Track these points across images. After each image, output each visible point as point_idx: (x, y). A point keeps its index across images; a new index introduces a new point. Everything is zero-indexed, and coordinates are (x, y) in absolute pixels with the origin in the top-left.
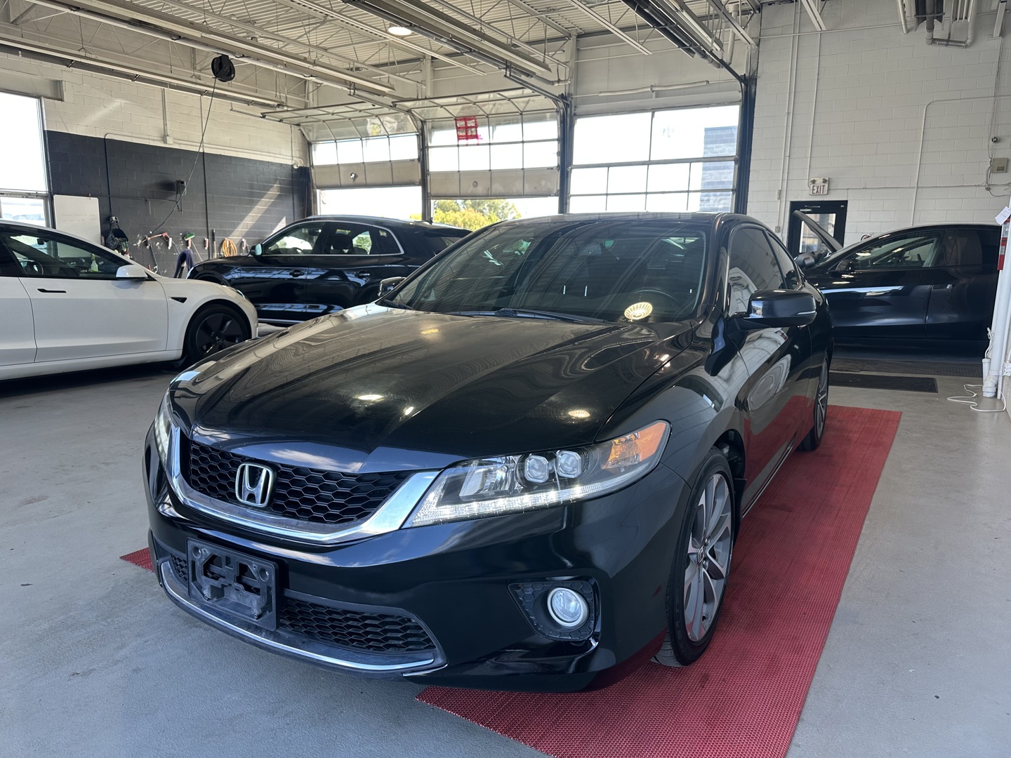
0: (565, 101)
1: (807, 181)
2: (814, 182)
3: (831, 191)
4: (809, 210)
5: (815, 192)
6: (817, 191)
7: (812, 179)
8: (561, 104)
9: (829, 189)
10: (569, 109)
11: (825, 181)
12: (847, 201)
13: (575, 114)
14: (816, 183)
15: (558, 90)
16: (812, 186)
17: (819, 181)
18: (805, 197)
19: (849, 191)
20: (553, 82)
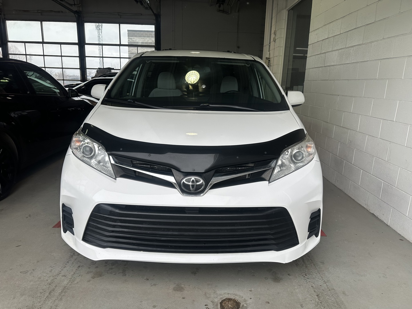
0: (79, 14)
8: (76, 15)
10: (80, 18)
13: (83, 20)
15: (75, 8)
20: (72, 4)
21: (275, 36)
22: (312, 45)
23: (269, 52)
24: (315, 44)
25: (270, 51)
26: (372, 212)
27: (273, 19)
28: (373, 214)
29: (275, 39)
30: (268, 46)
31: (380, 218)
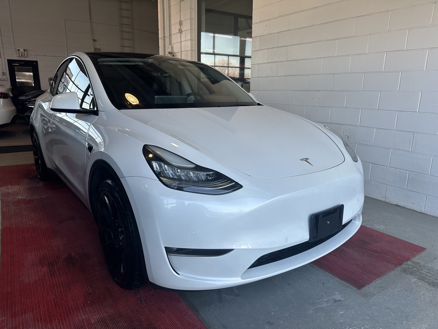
1: (14, 49)
2: (19, 50)
3: (28, 56)
4: (18, 64)
5: (20, 55)
6: (22, 55)
7: (17, 49)
9: (27, 55)
11: (25, 50)
12: (37, 61)
14: (20, 51)
16: (18, 53)
17: (22, 50)
18: (15, 57)
19: (37, 56)
21: (181, 27)
22: (259, 38)
23: (170, 46)
24: (265, 36)
25: (172, 45)
26: (395, 204)
27: (172, 8)
28: (397, 205)
29: (181, 30)
30: (168, 39)
31: (409, 208)
